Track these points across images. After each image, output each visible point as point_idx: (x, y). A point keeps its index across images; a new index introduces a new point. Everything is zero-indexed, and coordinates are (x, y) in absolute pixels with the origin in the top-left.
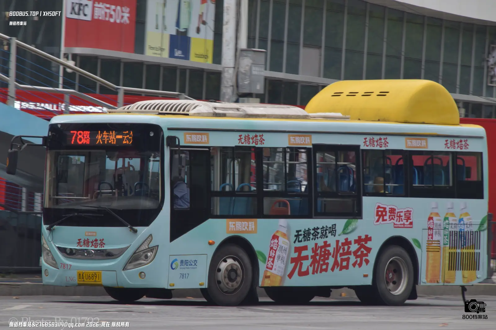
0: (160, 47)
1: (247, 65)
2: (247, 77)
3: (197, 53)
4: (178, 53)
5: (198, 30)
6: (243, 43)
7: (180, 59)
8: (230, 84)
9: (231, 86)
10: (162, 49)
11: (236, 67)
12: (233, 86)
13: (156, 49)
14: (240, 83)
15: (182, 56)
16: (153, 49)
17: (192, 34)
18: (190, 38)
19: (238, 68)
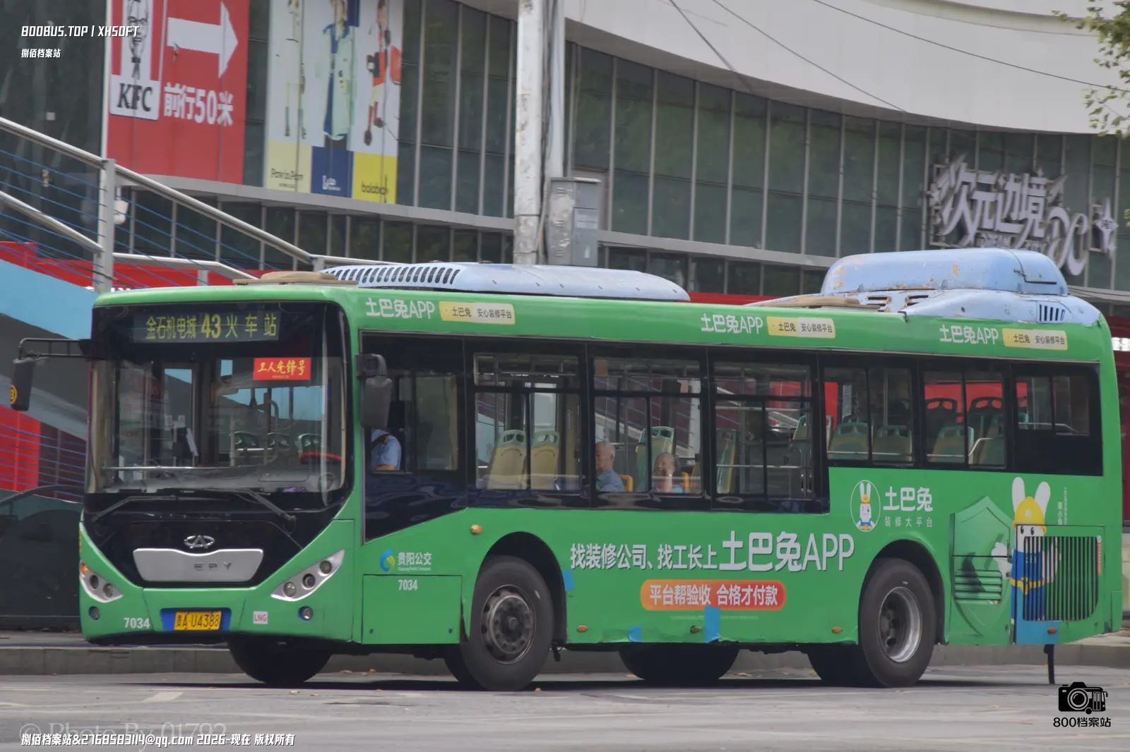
0: (292, 172)
1: (566, 211)
2: (566, 234)
3: (367, 184)
4: (329, 184)
5: (368, 138)
6: (555, 168)
7: (334, 195)
8: (531, 247)
9: (533, 252)
10: (297, 177)
11: (543, 213)
12: (537, 252)
13: (287, 176)
14: (551, 247)
15: (338, 189)
16: (281, 176)
17: (356, 145)
18: (352, 153)
19: (547, 216)
